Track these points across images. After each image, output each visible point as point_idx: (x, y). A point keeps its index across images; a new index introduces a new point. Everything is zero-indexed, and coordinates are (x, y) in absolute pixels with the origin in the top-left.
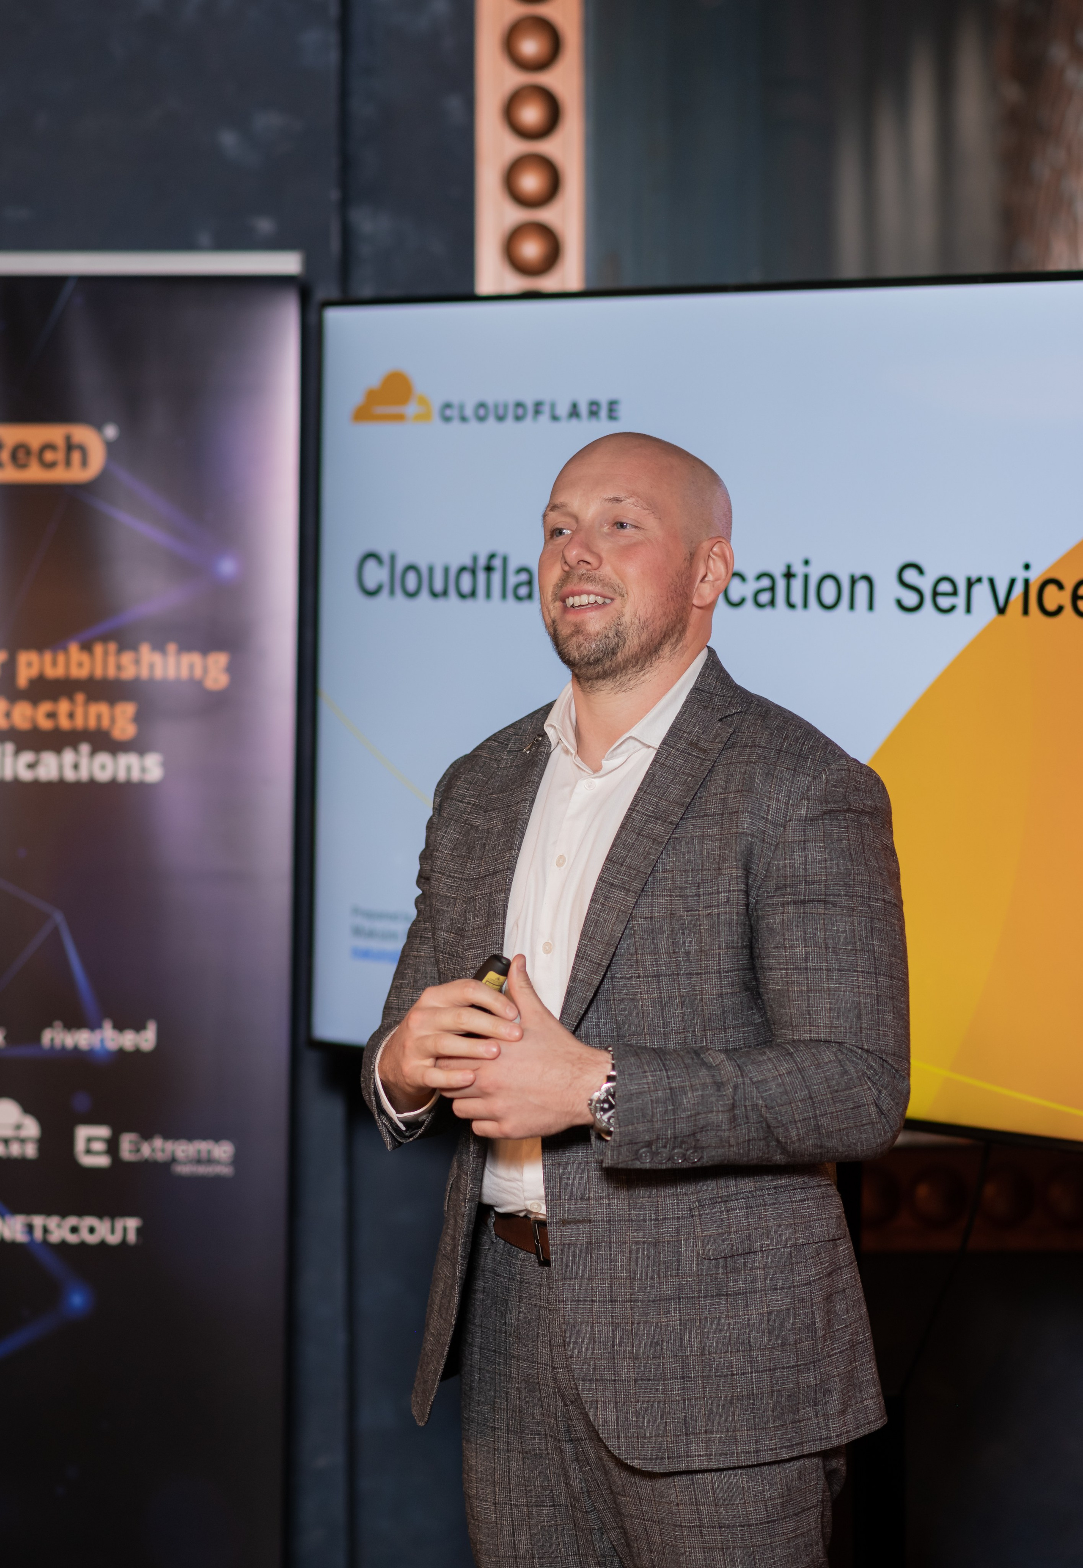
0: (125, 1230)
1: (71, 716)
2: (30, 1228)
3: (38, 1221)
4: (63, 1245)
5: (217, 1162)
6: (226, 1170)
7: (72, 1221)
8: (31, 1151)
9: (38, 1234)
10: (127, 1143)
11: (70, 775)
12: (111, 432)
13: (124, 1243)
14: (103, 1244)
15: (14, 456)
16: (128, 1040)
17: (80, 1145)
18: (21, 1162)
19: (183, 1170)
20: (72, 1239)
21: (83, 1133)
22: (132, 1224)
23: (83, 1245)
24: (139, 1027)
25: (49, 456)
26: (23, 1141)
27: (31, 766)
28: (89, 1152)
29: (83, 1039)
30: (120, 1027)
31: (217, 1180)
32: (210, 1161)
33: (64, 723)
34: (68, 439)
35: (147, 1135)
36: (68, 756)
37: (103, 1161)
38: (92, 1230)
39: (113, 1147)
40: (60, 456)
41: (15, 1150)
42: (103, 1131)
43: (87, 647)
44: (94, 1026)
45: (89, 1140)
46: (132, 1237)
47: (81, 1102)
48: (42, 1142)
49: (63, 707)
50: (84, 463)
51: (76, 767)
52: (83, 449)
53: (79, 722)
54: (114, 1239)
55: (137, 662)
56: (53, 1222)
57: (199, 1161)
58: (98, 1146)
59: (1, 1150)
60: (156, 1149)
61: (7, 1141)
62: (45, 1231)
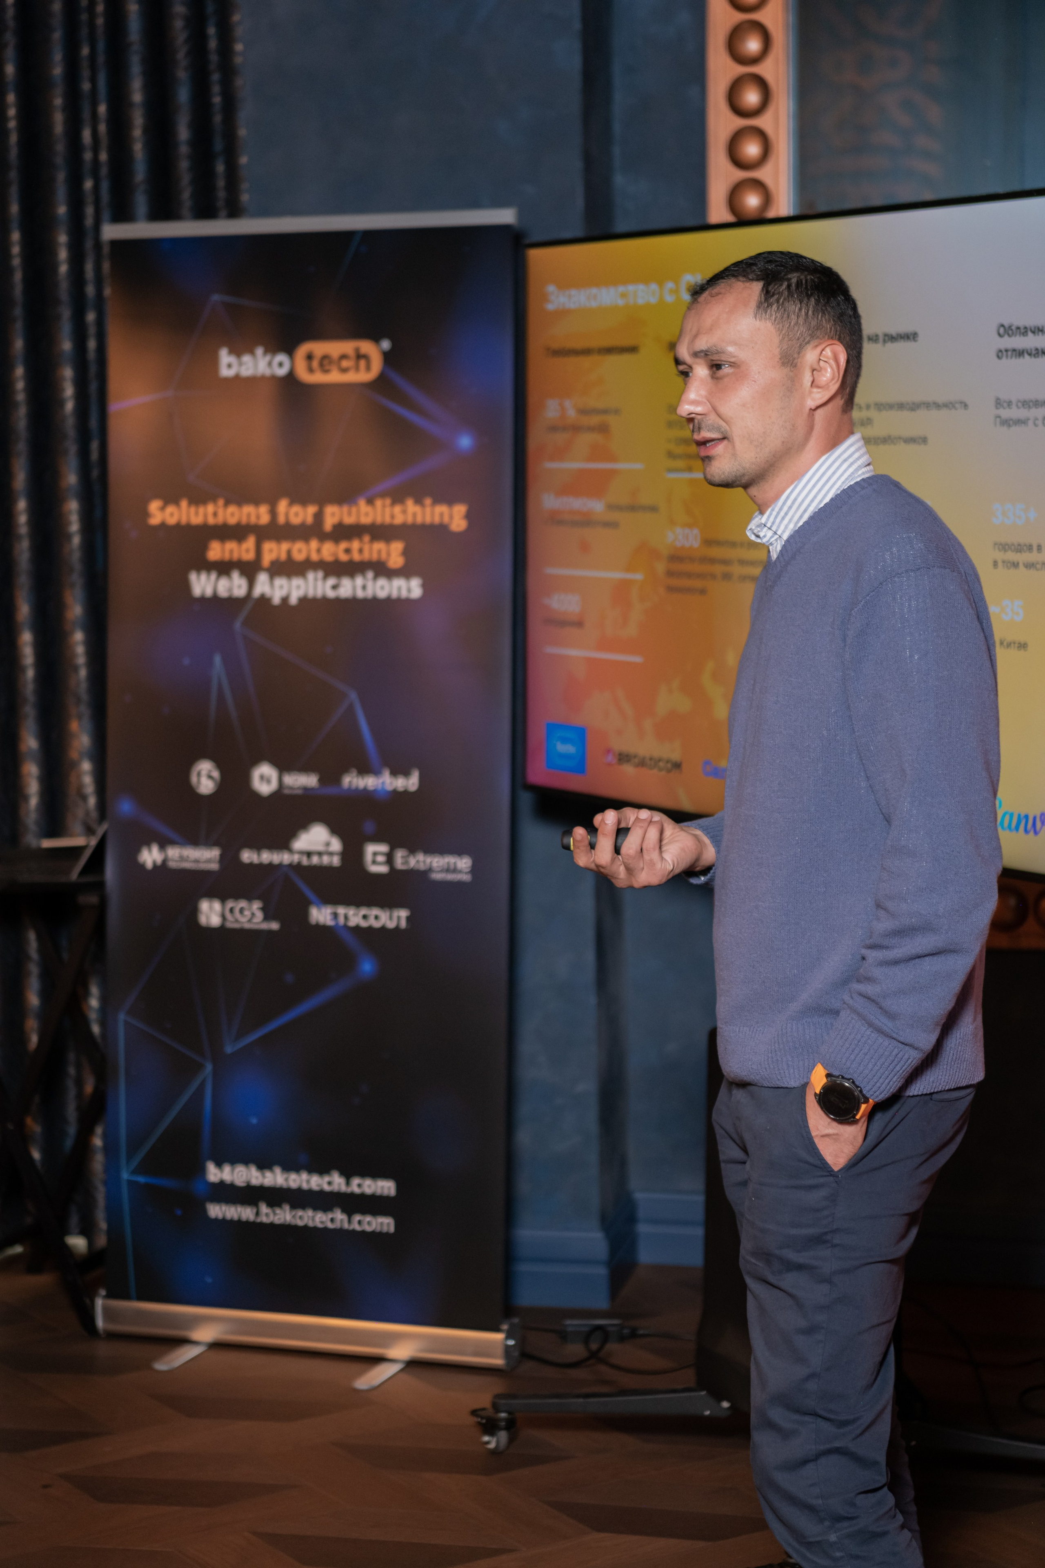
0: (399, 918)
1: (361, 551)
2: (335, 915)
3: (341, 910)
4: (357, 929)
5: (460, 872)
6: (466, 878)
7: (364, 911)
8: (336, 861)
9: (341, 920)
10: (400, 855)
11: (360, 594)
12: (386, 345)
13: (397, 928)
14: (383, 929)
15: (321, 365)
16: (400, 783)
17: (369, 857)
18: (329, 869)
19: (437, 876)
20: (364, 924)
21: (371, 849)
22: (403, 914)
23: (370, 929)
24: (406, 774)
25: (345, 364)
26: (331, 854)
27: (335, 587)
28: (374, 862)
29: (369, 782)
30: (394, 773)
31: (460, 884)
32: (455, 870)
33: (356, 557)
34: (357, 350)
35: (412, 851)
36: (359, 581)
37: (383, 869)
38: (376, 917)
39: (390, 859)
40: (352, 363)
41: (326, 860)
42: (383, 848)
43: (370, 501)
44: (377, 773)
45: (375, 854)
46: (403, 924)
47: (369, 827)
48: (344, 854)
49: (355, 545)
50: (368, 368)
51: (364, 587)
52: (367, 358)
53: (366, 556)
54: (391, 925)
55: (404, 512)
56: (351, 911)
57: (448, 870)
58: (380, 859)
59: (315, 860)
60: (419, 861)
61: (320, 854)
62: (346, 917)
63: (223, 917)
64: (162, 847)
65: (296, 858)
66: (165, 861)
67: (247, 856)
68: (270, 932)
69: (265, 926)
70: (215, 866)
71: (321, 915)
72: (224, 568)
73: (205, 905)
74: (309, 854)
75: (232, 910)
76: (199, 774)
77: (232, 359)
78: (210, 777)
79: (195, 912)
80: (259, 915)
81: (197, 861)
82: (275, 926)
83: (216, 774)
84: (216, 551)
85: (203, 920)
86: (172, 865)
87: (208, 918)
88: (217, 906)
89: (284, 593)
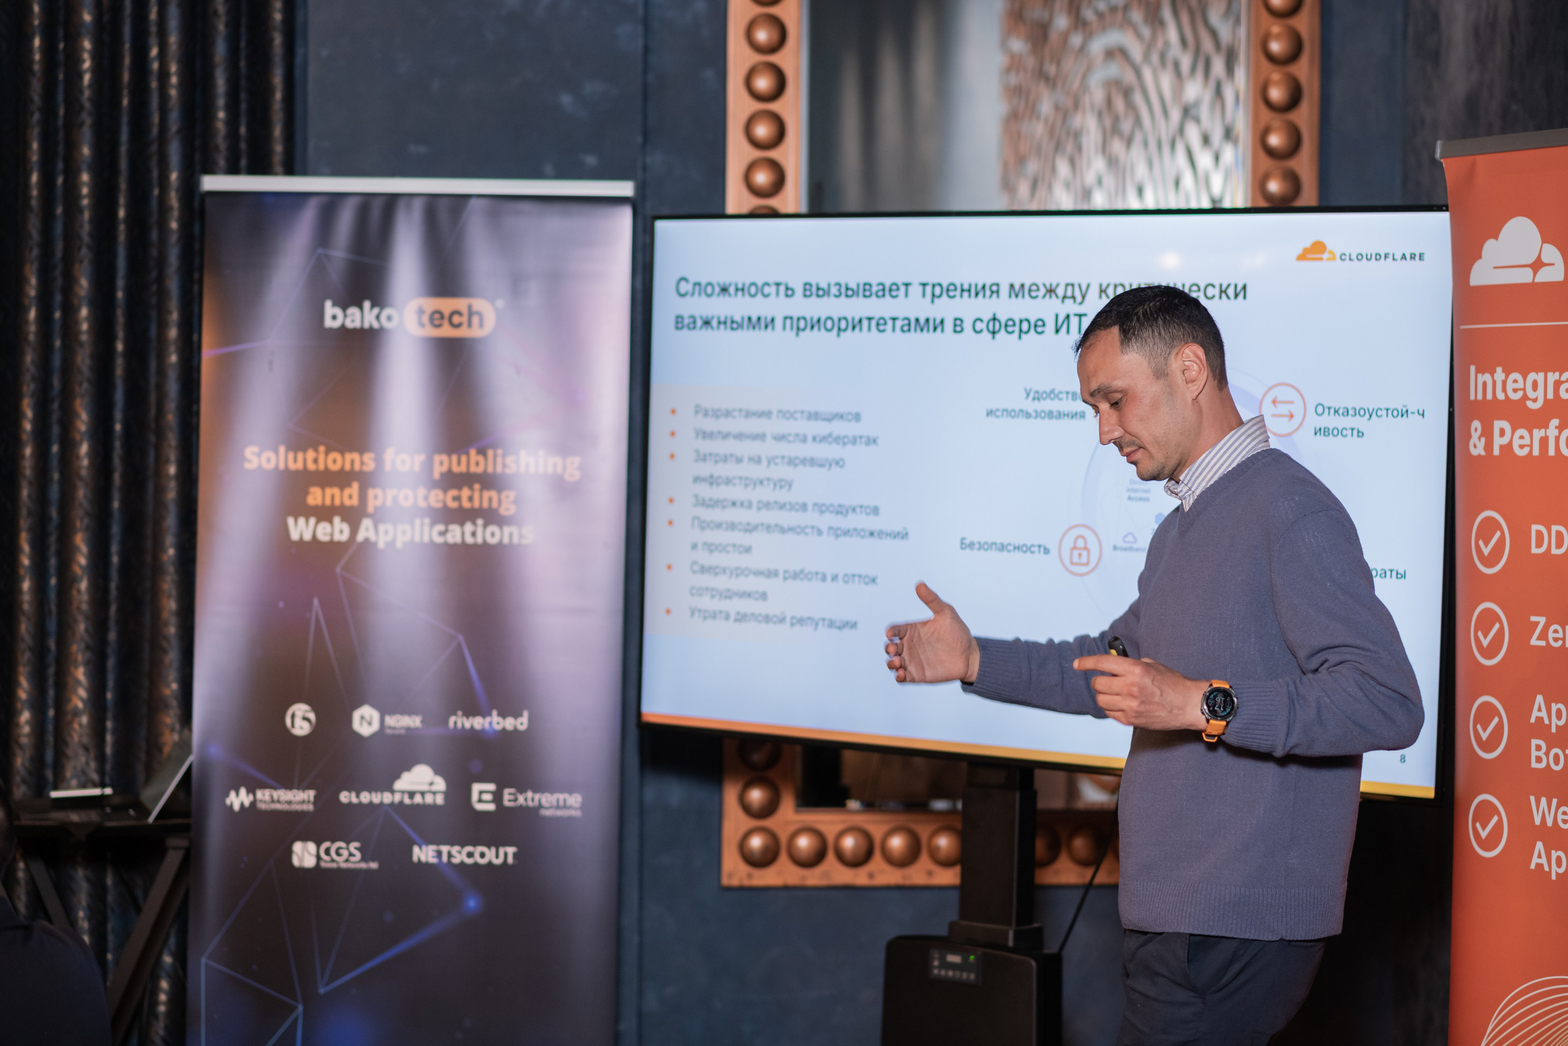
0: (506, 854)
1: (471, 499)
3: (445, 849)
4: (462, 866)
5: (570, 807)
6: (577, 814)
7: (469, 849)
8: (440, 800)
9: (445, 858)
10: (507, 794)
11: (469, 540)
12: (500, 303)
13: (505, 865)
14: (490, 865)
15: (432, 320)
16: (509, 723)
17: (475, 797)
18: (434, 807)
19: (547, 813)
20: (468, 862)
21: (476, 788)
22: (511, 850)
23: (475, 866)
24: (517, 715)
26: (434, 793)
27: (442, 533)
28: (480, 801)
29: (477, 723)
30: (503, 715)
31: (570, 819)
32: (566, 807)
33: (466, 504)
34: (470, 307)
35: (522, 790)
36: (469, 527)
37: (491, 807)
38: (482, 855)
39: (497, 797)
40: (464, 319)
41: (429, 799)
42: (491, 787)
43: (482, 452)
44: (485, 714)
45: (481, 793)
46: (510, 861)
47: (476, 766)
48: (448, 794)
49: (465, 493)
50: (481, 325)
51: (474, 534)
52: (480, 314)
53: (476, 504)
54: (498, 862)
55: (517, 462)
56: (455, 850)
57: (558, 807)
58: (488, 797)
59: (418, 799)
60: (528, 799)
61: (423, 794)
62: (450, 855)
63: (318, 857)
64: (251, 790)
65: (397, 798)
66: (253, 804)
67: (345, 797)
68: (369, 871)
69: (363, 865)
70: (310, 807)
71: (424, 854)
72: (324, 514)
73: (298, 847)
74: (412, 794)
75: (327, 852)
76: (293, 716)
77: (338, 311)
78: (306, 719)
79: (289, 852)
80: (358, 855)
81: (289, 803)
82: (374, 865)
83: (312, 716)
84: (315, 497)
85: (296, 862)
86: (262, 806)
87: (301, 859)
88: (311, 846)
89: (389, 538)
